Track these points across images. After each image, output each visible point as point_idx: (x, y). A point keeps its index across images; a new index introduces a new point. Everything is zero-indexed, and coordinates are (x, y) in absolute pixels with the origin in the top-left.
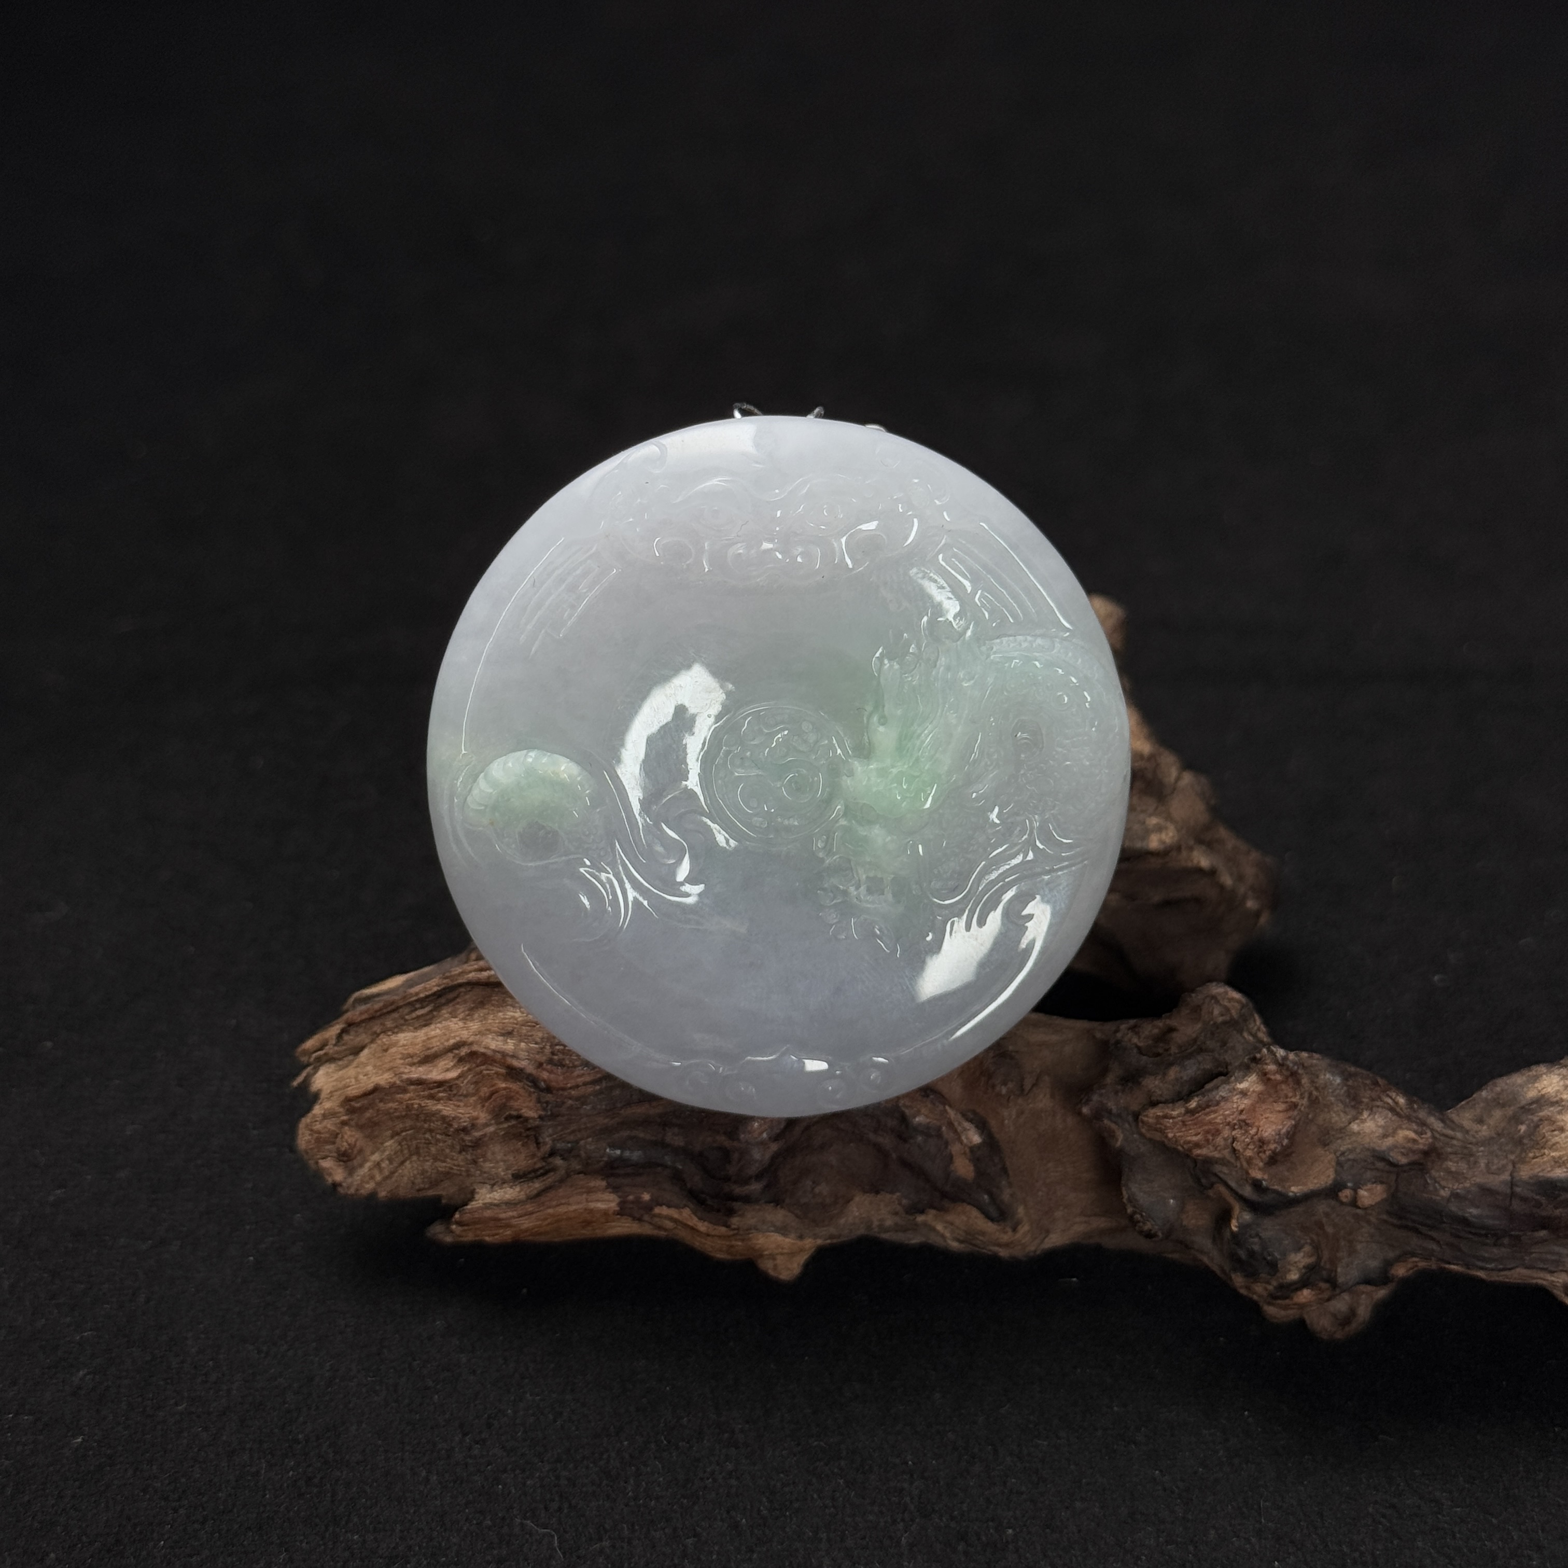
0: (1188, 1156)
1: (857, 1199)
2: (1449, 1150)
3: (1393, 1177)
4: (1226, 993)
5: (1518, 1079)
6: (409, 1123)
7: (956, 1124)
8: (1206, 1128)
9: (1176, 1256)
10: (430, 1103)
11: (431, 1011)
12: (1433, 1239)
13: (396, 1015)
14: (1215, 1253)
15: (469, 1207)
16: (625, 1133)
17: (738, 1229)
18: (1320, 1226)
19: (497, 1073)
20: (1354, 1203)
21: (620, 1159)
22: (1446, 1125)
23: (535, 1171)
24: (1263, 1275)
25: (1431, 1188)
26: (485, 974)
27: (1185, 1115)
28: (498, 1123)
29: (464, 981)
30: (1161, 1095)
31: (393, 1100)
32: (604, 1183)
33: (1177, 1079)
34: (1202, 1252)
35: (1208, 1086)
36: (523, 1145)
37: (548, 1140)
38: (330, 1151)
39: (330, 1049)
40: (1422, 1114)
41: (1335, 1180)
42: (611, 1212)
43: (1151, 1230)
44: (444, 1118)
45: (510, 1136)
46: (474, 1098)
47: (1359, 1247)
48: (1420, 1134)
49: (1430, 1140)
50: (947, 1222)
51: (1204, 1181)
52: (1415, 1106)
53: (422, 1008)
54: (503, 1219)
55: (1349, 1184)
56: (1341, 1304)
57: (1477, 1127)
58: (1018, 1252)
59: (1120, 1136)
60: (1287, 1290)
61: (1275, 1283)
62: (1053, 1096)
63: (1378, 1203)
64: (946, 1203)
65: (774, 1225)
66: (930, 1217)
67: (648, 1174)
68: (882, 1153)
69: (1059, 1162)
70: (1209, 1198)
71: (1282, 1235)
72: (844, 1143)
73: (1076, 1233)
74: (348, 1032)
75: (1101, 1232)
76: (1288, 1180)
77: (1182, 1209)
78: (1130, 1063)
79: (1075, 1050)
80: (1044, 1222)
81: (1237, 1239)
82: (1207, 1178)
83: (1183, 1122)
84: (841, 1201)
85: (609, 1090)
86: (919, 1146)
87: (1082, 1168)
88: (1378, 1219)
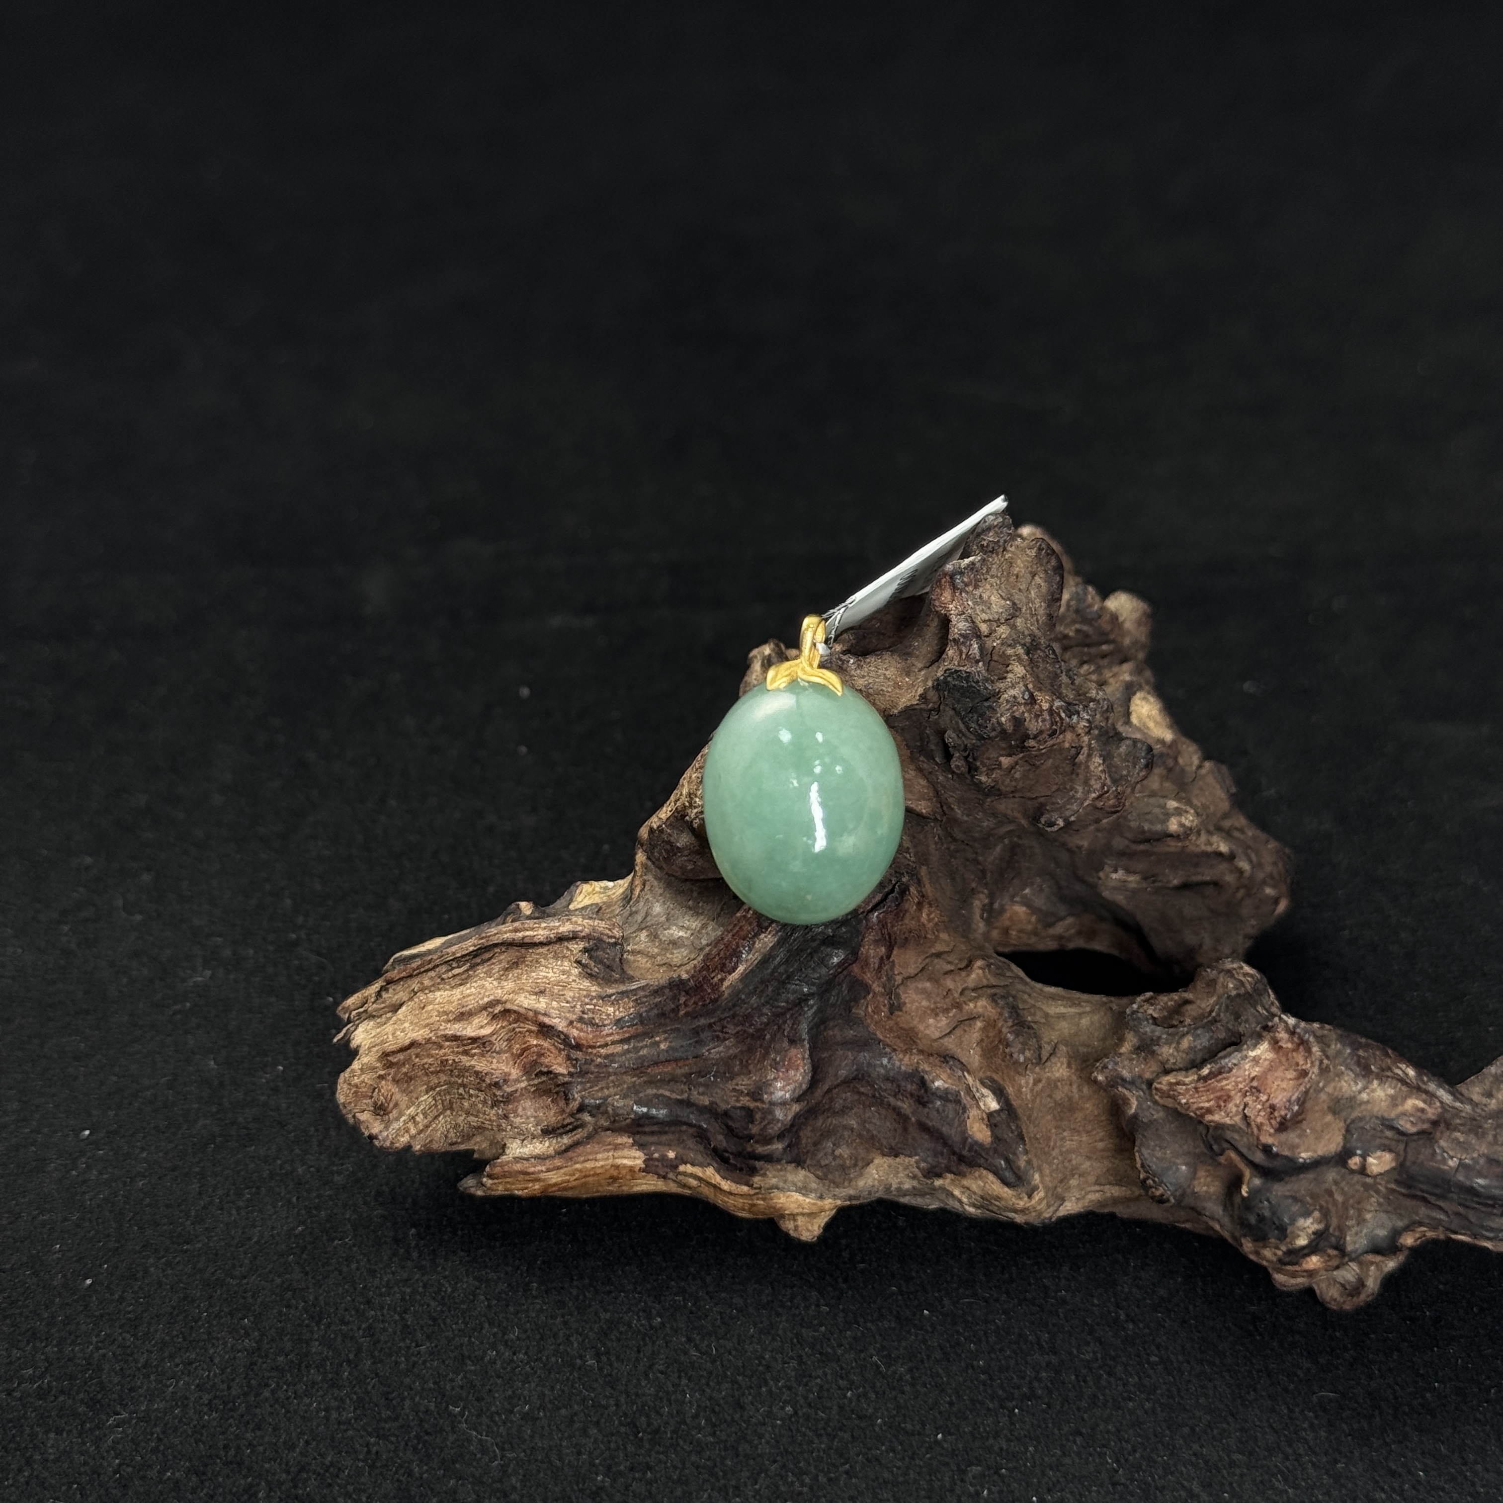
0: (1200, 1122)
1: (876, 1161)
2: (1458, 1121)
3: (1401, 1147)
4: (1242, 968)
6: (443, 1078)
7: (974, 1090)
8: (1218, 1094)
9: (1188, 1226)
10: (464, 1058)
11: (467, 970)
12: (1441, 1209)
13: (432, 974)
14: (1226, 1220)
15: (500, 1161)
16: (651, 1091)
17: (760, 1188)
18: (1330, 1193)
19: (530, 1031)
20: (1363, 1170)
21: (646, 1116)
22: (1456, 1099)
23: (563, 1126)
24: (1273, 1240)
25: (1439, 1158)
26: (520, 935)
27: (1199, 1080)
28: (529, 1080)
29: (500, 941)
30: (1174, 1064)
31: (428, 1056)
32: (631, 1141)
33: (1190, 1048)
34: (1212, 1218)
35: (1221, 1055)
36: (552, 1101)
37: (577, 1095)
38: (367, 1104)
39: (371, 1007)
40: (1432, 1087)
41: (1344, 1147)
42: (637, 1169)
43: (1162, 1195)
44: (477, 1073)
45: (541, 1092)
46: (507, 1055)
47: (1368, 1216)
48: (1430, 1105)
49: (1440, 1110)
50: (963, 1187)
51: (1215, 1147)
52: (1425, 1079)
53: (459, 967)
54: (533, 1173)
55: (1359, 1152)
56: (1349, 1273)
57: (1485, 1100)
58: (1032, 1218)
59: (1134, 1104)
60: (1297, 1255)
61: (1284, 1248)
62: (1069, 1066)
63: (1387, 1172)
64: (963, 1168)
65: (795, 1184)
66: (948, 1181)
67: (674, 1133)
68: (901, 1117)
69: (1075, 1131)
70: (1220, 1164)
71: (1290, 1201)
72: (864, 1108)
73: (1091, 1201)
74: (387, 990)
75: (1116, 1201)
76: (1298, 1147)
77: (1194, 1175)
78: (1145, 1033)
79: (1092, 1023)
80: (1059, 1190)
81: (1247, 1204)
82: (1219, 1144)
83: (1196, 1088)
84: (860, 1164)
85: (637, 1050)
86: (938, 1110)
87: (1098, 1137)
88: (1386, 1188)
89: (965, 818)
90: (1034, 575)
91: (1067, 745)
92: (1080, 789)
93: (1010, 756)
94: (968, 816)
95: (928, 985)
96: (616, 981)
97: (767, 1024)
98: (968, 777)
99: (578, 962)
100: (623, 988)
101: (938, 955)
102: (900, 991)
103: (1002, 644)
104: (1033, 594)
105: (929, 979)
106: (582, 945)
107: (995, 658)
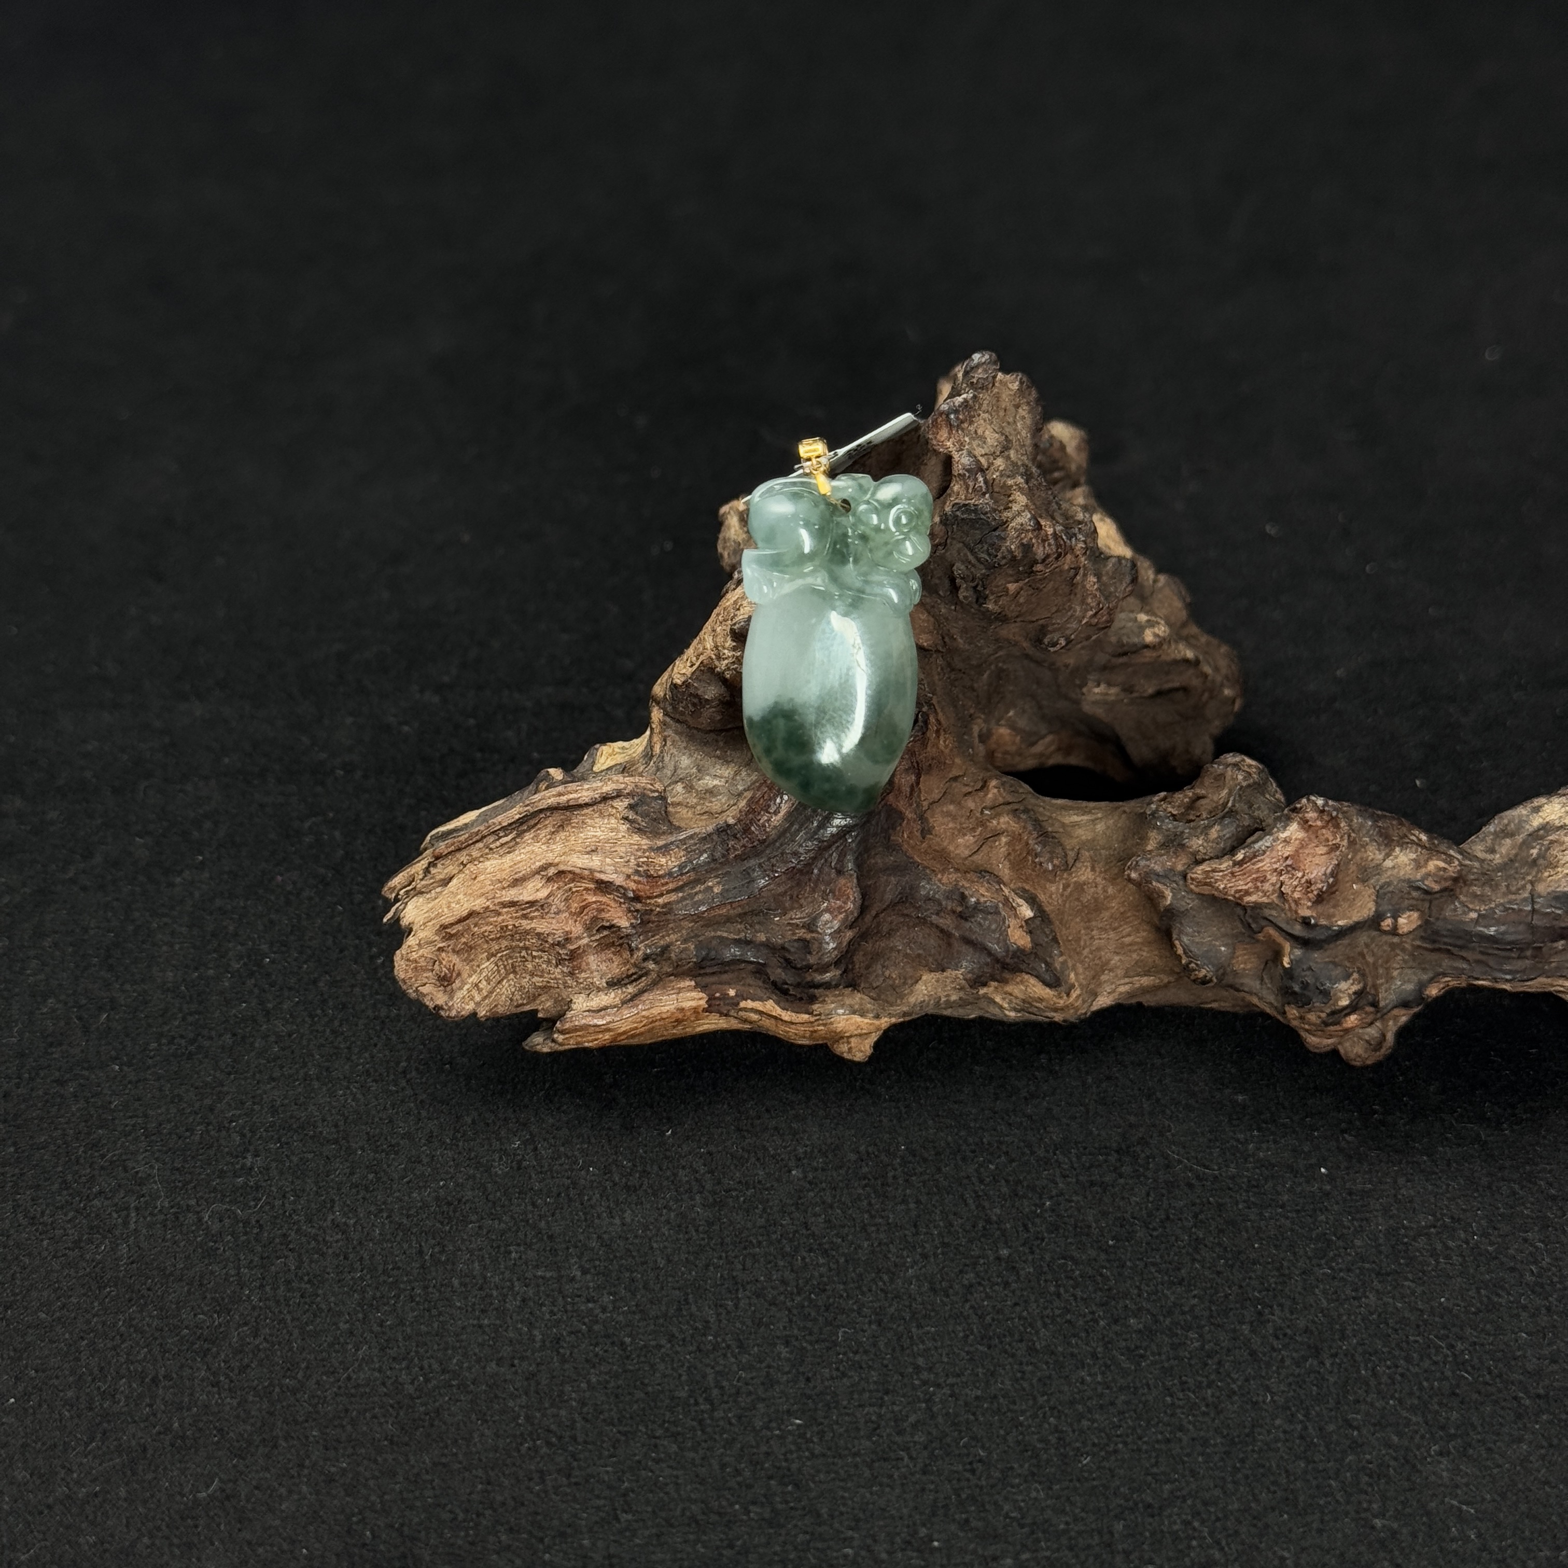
0: (1238, 904)
1: (924, 978)
2: (1472, 877)
3: (1427, 905)
4: (1243, 760)
5: (1521, 811)
6: (504, 943)
7: (1011, 900)
8: (1255, 876)
10: (524, 922)
11: (514, 839)
12: (1463, 958)
13: (480, 845)
14: (1265, 992)
15: (569, 1015)
16: (710, 934)
17: (820, 1015)
18: (1362, 955)
19: (587, 889)
20: (1394, 931)
21: (706, 958)
22: (1465, 857)
23: (628, 976)
24: (1316, 1004)
25: (1460, 911)
26: (564, 799)
27: (1234, 866)
28: (591, 936)
29: (545, 807)
30: (1206, 853)
31: (487, 924)
32: (693, 983)
33: (1219, 837)
34: (1250, 993)
35: (1249, 840)
36: (615, 954)
37: (641, 946)
38: (429, 978)
39: (420, 885)
40: (1443, 848)
41: (1376, 911)
43: (1205, 976)
44: (539, 934)
45: (603, 946)
46: (567, 914)
47: (1395, 973)
48: (1449, 863)
49: (1456, 868)
50: (1006, 993)
51: (1253, 926)
52: (1437, 842)
53: (506, 835)
54: (601, 1025)
55: (1390, 914)
56: (1377, 1030)
57: (1489, 856)
58: (1071, 1016)
59: (1169, 896)
60: (1339, 1014)
61: (1328, 1011)
62: (1093, 869)
63: (1414, 930)
64: (1007, 975)
65: (851, 1006)
66: (991, 989)
67: (733, 971)
68: (945, 934)
69: (1101, 929)
70: (1258, 941)
71: (1331, 966)
72: (909, 928)
73: (1121, 993)
74: (435, 865)
75: (1145, 990)
76: (1333, 916)
77: (1233, 955)
78: (1168, 830)
79: (1108, 828)
80: (1092, 986)
81: (1289, 974)
82: (1257, 923)
83: (1232, 873)
84: (909, 982)
85: (691, 896)
86: (980, 924)
87: (1124, 933)
88: (1412, 945)
89: (967, 647)
90: (1017, 407)
91: (1066, 567)
92: (1078, 608)
93: (1017, 581)
94: (970, 644)
95: (952, 807)
96: (664, 833)
97: (814, 859)
98: (976, 606)
99: (626, 819)
100: (672, 839)
101: (955, 779)
102: (928, 815)
103: (1001, 476)
104: (1019, 425)
105: (952, 802)
106: (626, 802)
107: (997, 489)
